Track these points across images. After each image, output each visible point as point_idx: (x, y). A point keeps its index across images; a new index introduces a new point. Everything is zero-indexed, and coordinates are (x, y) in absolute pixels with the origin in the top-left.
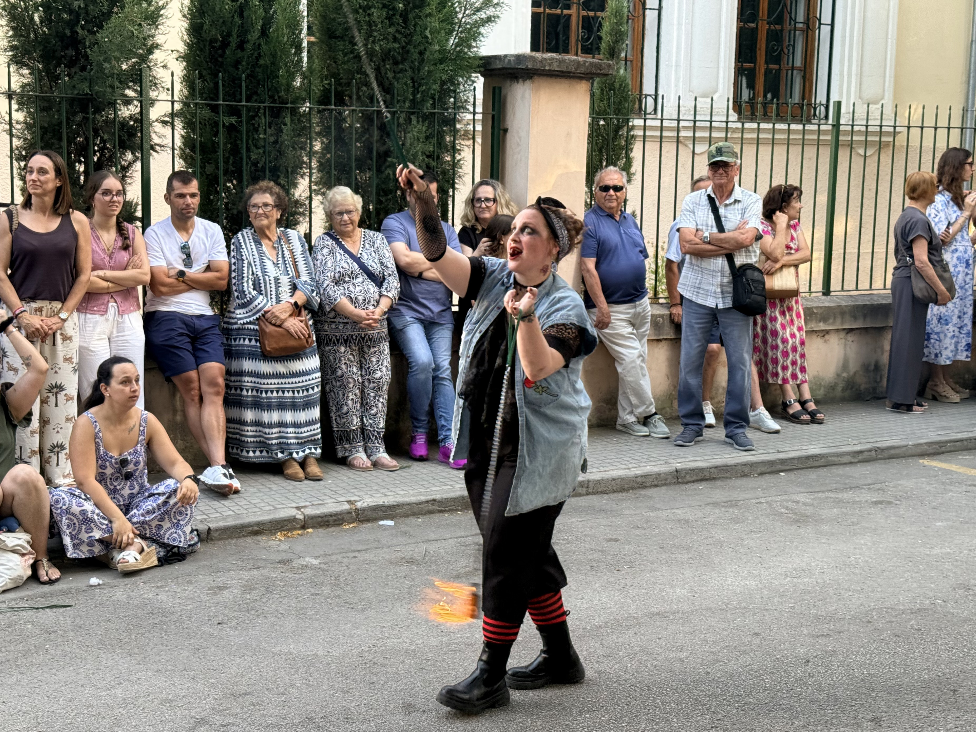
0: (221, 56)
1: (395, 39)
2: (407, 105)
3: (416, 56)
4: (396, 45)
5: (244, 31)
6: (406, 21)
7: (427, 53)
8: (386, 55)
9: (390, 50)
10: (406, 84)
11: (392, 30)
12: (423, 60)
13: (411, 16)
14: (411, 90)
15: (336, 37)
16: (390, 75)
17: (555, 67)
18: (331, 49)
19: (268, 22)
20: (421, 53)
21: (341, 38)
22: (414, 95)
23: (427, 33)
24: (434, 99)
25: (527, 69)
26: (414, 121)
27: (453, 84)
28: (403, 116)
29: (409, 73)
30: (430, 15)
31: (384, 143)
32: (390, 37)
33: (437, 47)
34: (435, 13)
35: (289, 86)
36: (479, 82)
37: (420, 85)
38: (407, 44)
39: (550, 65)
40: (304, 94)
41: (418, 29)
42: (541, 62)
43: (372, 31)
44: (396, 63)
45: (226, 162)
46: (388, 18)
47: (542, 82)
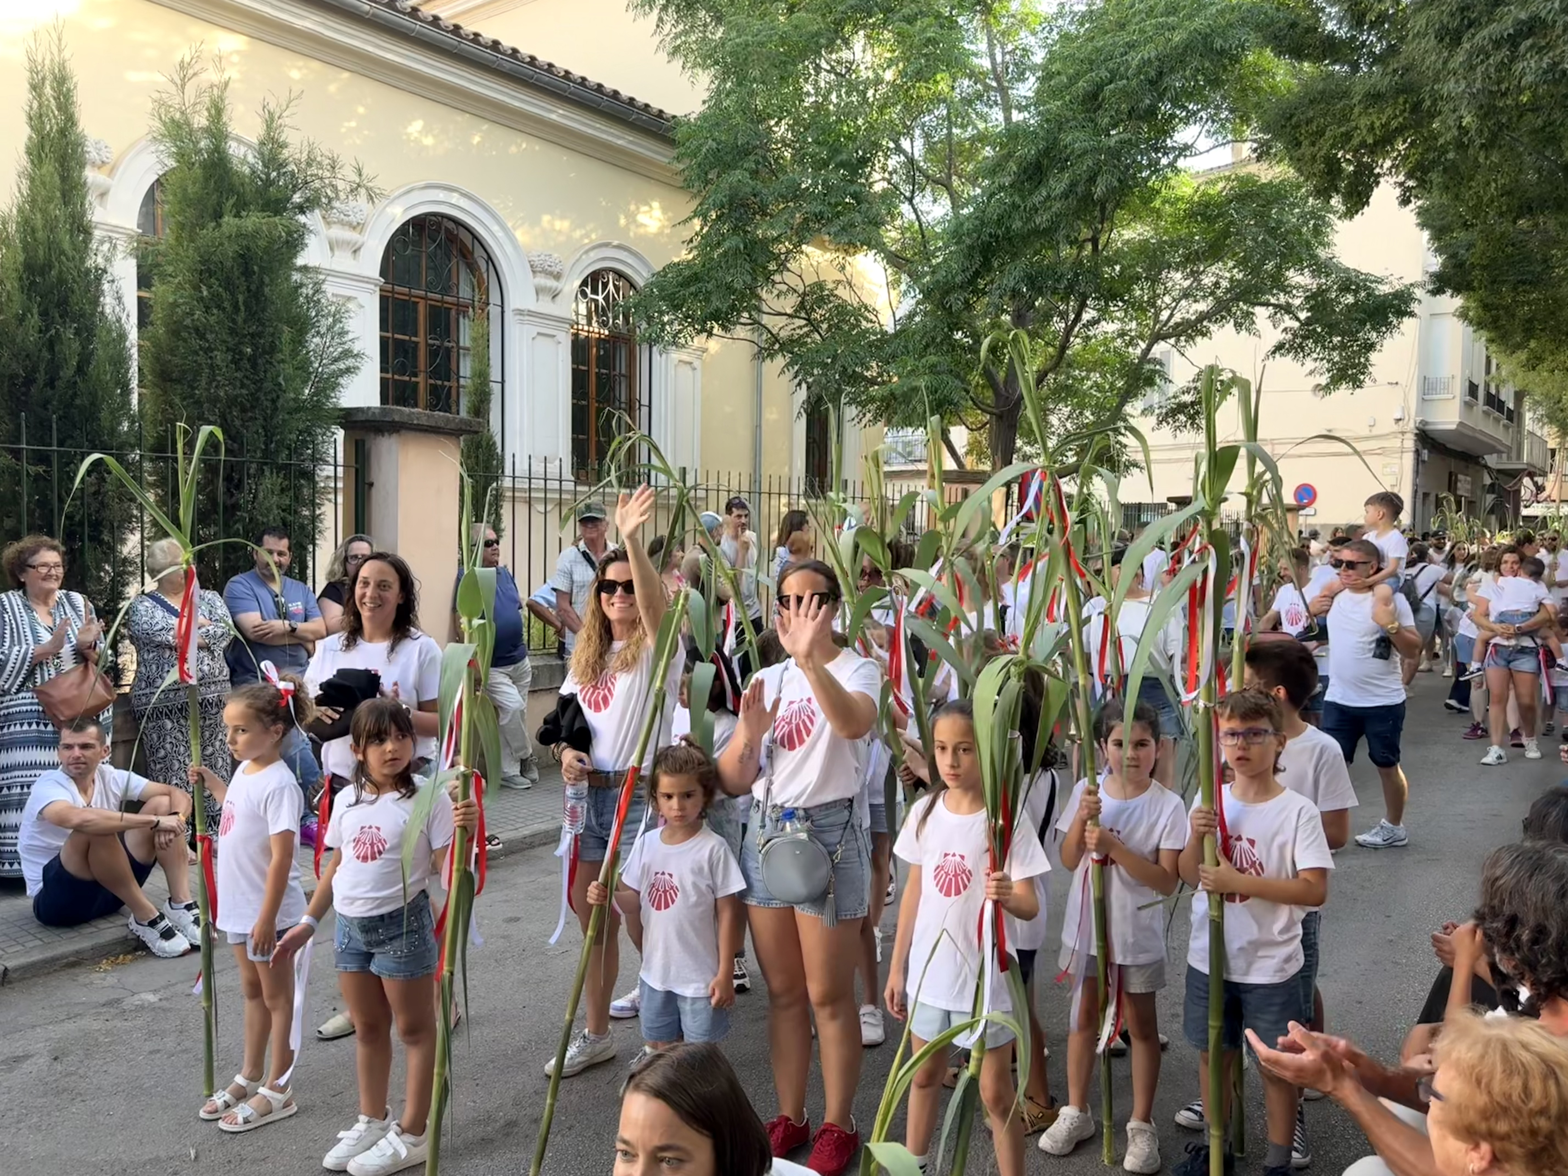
0: (23, 394)
1: (243, 386)
2: (259, 454)
3: (269, 404)
4: (244, 392)
5: (54, 367)
6: (254, 365)
7: (281, 401)
8: (232, 401)
9: (237, 396)
10: (257, 432)
11: (238, 375)
12: (276, 409)
13: (260, 361)
14: (262, 439)
15: (171, 380)
16: (237, 423)
17: (424, 421)
18: (165, 392)
19: (85, 360)
20: (274, 401)
21: (178, 381)
22: (266, 445)
23: (281, 380)
24: (289, 449)
25: (393, 422)
26: (267, 473)
27: (310, 434)
28: (254, 466)
29: (261, 421)
30: (283, 361)
31: (232, 495)
32: (238, 384)
33: (292, 395)
34: (288, 359)
35: (113, 431)
36: (340, 434)
37: (273, 435)
38: (257, 391)
39: (420, 419)
40: (133, 440)
41: (269, 375)
42: (409, 415)
43: (214, 375)
44: (244, 410)
45: (31, 513)
46: (234, 361)
47: (411, 435)
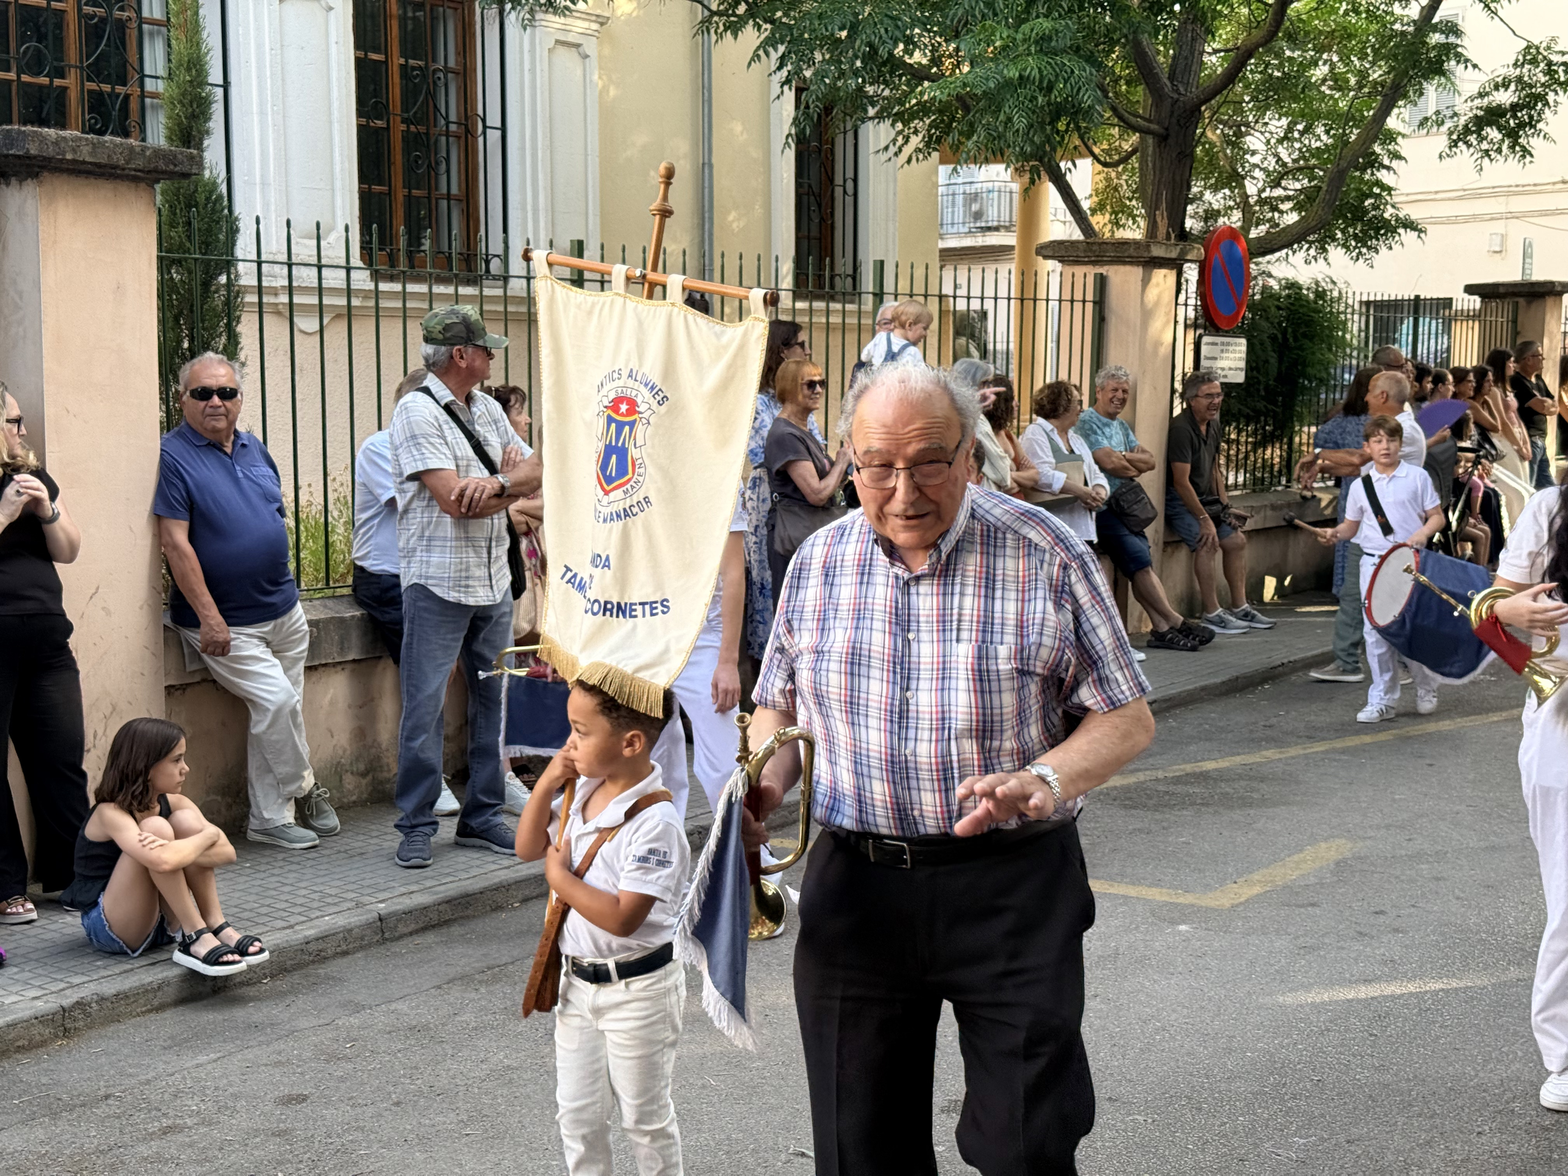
25: (28, 157)
39: (74, 151)
42: (56, 143)
47: (60, 184)
